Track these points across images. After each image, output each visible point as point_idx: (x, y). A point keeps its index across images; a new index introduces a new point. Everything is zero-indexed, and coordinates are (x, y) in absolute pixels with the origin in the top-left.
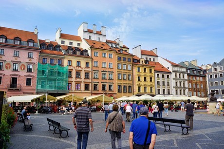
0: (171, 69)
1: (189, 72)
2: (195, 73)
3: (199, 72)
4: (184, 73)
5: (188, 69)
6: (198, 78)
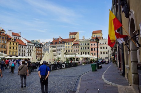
0: (27, 44)
1: (35, 45)
3: (40, 46)
4: (33, 46)
6: (39, 49)
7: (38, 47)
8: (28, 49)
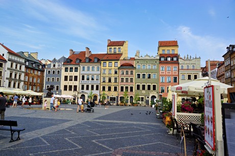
0: (6, 57)
1: (27, 64)
2: (34, 66)
3: (38, 66)
4: (21, 64)
5: (27, 60)
6: (36, 72)
7: (34, 69)
8: (8, 69)
